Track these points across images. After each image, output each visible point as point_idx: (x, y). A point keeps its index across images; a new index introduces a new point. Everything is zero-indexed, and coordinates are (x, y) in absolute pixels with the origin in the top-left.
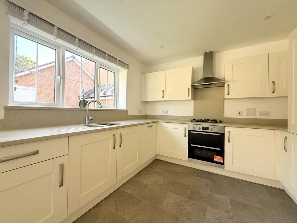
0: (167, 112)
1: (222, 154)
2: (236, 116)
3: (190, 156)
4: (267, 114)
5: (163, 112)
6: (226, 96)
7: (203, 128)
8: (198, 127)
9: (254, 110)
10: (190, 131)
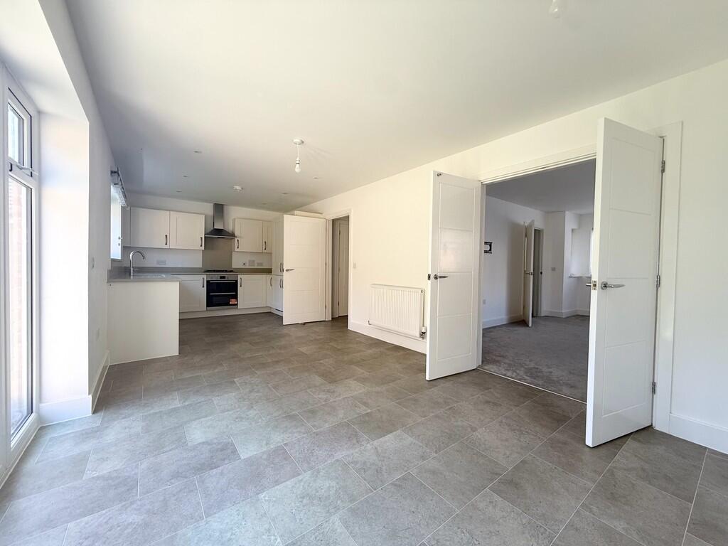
0: (164, 262)
1: (236, 297)
2: (241, 266)
3: (208, 305)
4: (261, 264)
5: (158, 262)
6: (236, 250)
7: (221, 277)
8: (216, 278)
9: (254, 261)
10: (208, 282)
